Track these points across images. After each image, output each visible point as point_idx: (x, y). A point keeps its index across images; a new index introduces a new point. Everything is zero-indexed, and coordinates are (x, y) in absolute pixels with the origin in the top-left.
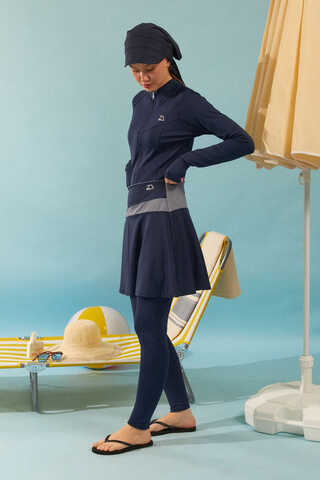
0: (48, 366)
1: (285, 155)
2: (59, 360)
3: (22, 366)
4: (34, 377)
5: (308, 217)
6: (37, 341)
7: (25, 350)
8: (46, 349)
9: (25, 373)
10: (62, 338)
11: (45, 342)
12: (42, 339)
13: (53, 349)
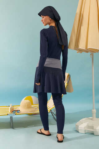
0: (16, 114)
1: (86, 49)
2: (19, 113)
3: (8, 115)
4: (11, 118)
5: (93, 68)
6: (12, 107)
7: (9, 110)
8: (15, 109)
9: (9, 117)
10: (19, 106)
11: (15, 107)
12: (14, 106)
13: (17, 109)
